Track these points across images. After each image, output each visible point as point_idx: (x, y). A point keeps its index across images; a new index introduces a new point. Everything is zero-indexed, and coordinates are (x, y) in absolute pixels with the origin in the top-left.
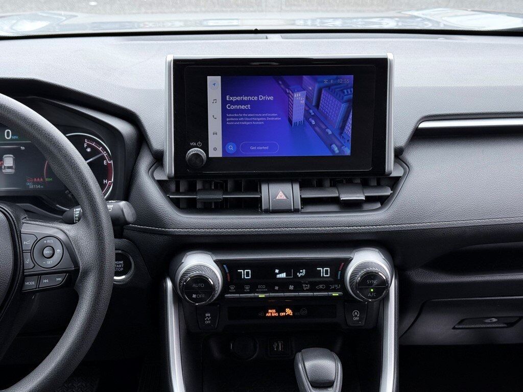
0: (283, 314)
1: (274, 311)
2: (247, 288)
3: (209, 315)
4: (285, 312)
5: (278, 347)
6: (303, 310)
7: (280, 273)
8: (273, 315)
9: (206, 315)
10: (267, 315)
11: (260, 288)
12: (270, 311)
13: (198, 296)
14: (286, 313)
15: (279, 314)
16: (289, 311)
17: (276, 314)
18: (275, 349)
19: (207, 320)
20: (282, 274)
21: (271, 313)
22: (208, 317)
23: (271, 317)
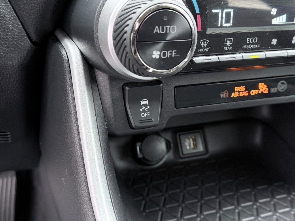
0: (254, 92)
1: (243, 88)
2: (229, 43)
3: (147, 102)
4: (257, 88)
5: (190, 145)
6: (283, 83)
7: (279, 14)
8: (241, 94)
9: (142, 103)
10: (234, 95)
11: (249, 44)
12: (237, 89)
13: (164, 54)
14: (259, 90)
15: (249, 93)
16: (263, 88)
17: (246, 94)
18: (188, 147)
19: (144, 111)
20: (281, 17)
21: (239, 92)
22: (145, 105)
23: (239, 99)
